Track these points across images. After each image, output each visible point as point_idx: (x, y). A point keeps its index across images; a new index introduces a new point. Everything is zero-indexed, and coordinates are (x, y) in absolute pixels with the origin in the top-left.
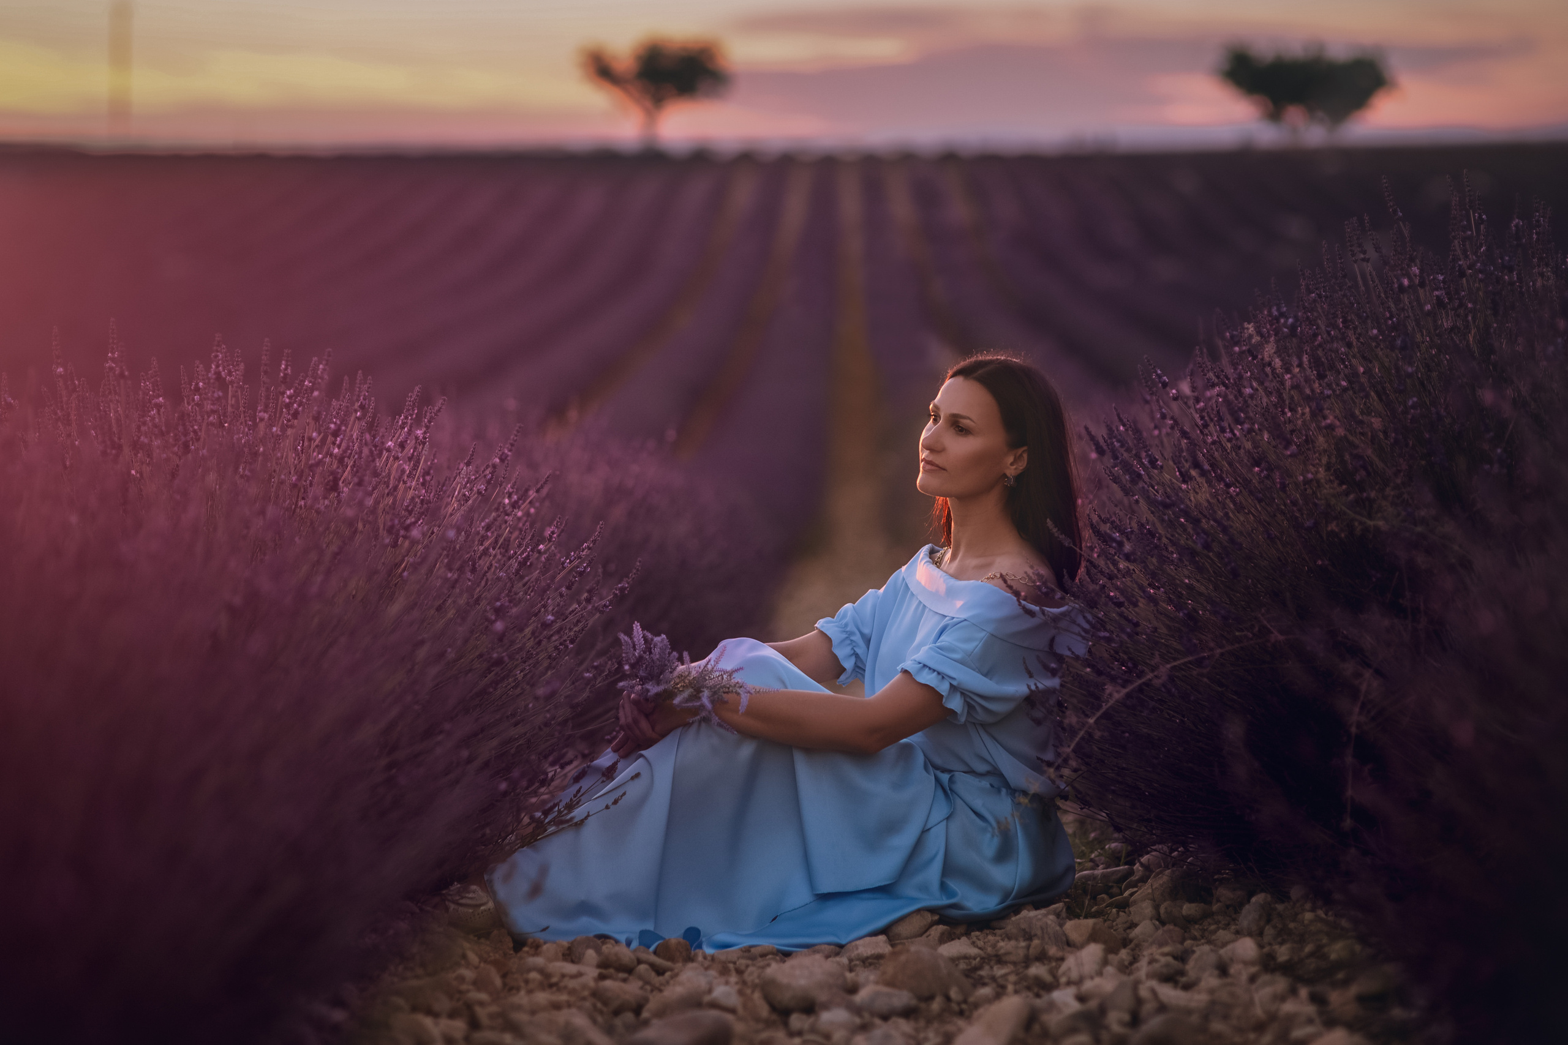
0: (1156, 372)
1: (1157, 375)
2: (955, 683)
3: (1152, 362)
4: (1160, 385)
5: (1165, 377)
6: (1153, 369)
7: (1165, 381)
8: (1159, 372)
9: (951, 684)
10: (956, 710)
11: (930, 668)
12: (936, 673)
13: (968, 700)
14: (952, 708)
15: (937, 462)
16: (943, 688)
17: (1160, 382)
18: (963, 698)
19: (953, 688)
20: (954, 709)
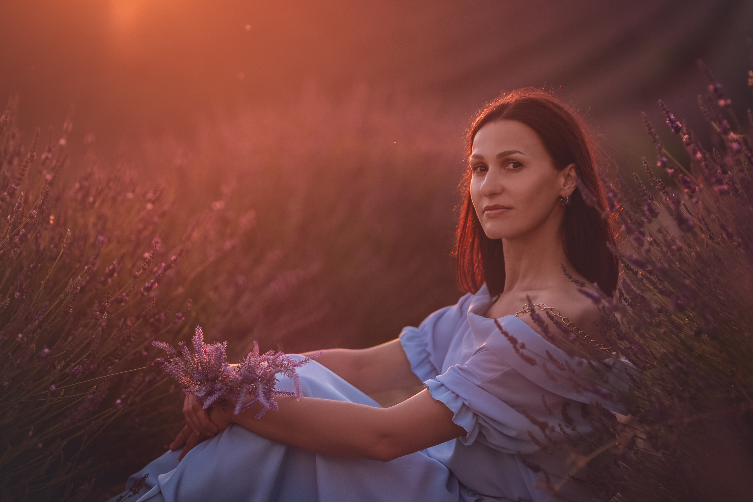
0: (669, 117)
1: (671, 120)
2: (466, 403)
3: (666, 107)
4: (673, 130)
5: (678, 123)
6: (666, 114)
7: (677, 126)
8: (672, 117)
9: (463, 403)
10: (465, 429)
11: (446, 388)
12: (450, 391)
13: (481, 422)
14: (461, 425)
15: (502, 204)
16: (454, 407)
17: (673, 127)
18: (475, 419)
19: (465, 408)
20: (463, 427)
